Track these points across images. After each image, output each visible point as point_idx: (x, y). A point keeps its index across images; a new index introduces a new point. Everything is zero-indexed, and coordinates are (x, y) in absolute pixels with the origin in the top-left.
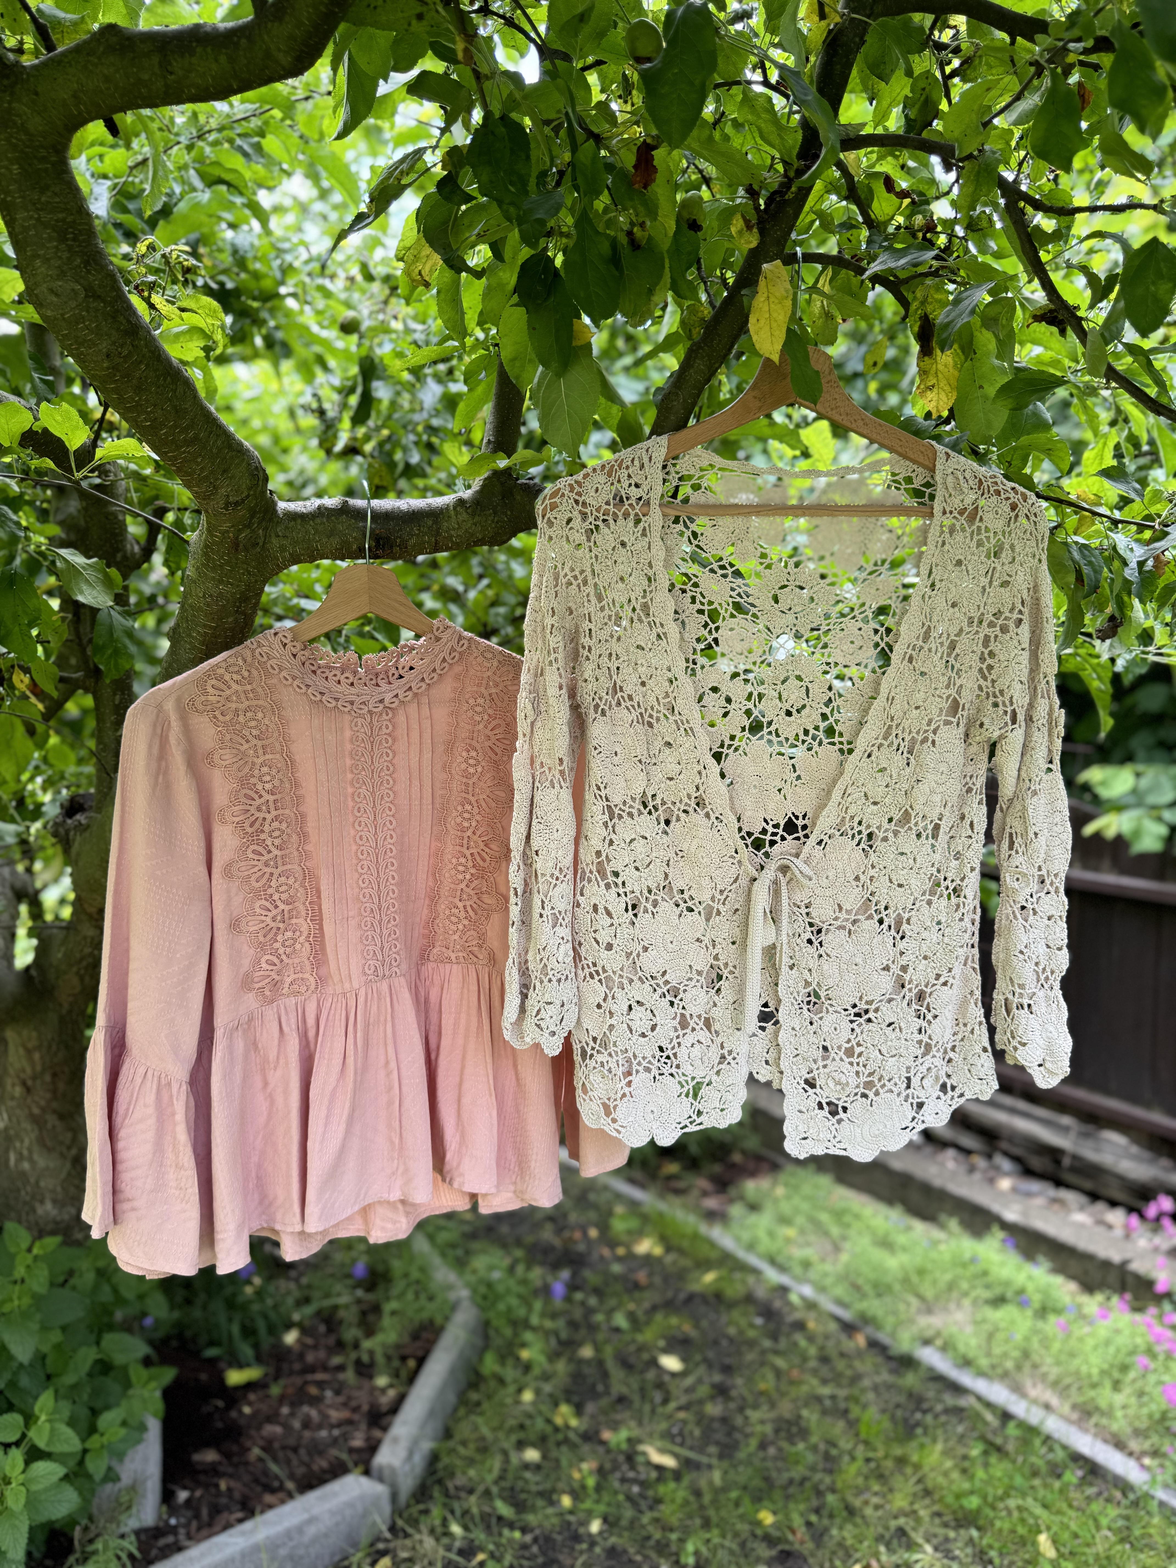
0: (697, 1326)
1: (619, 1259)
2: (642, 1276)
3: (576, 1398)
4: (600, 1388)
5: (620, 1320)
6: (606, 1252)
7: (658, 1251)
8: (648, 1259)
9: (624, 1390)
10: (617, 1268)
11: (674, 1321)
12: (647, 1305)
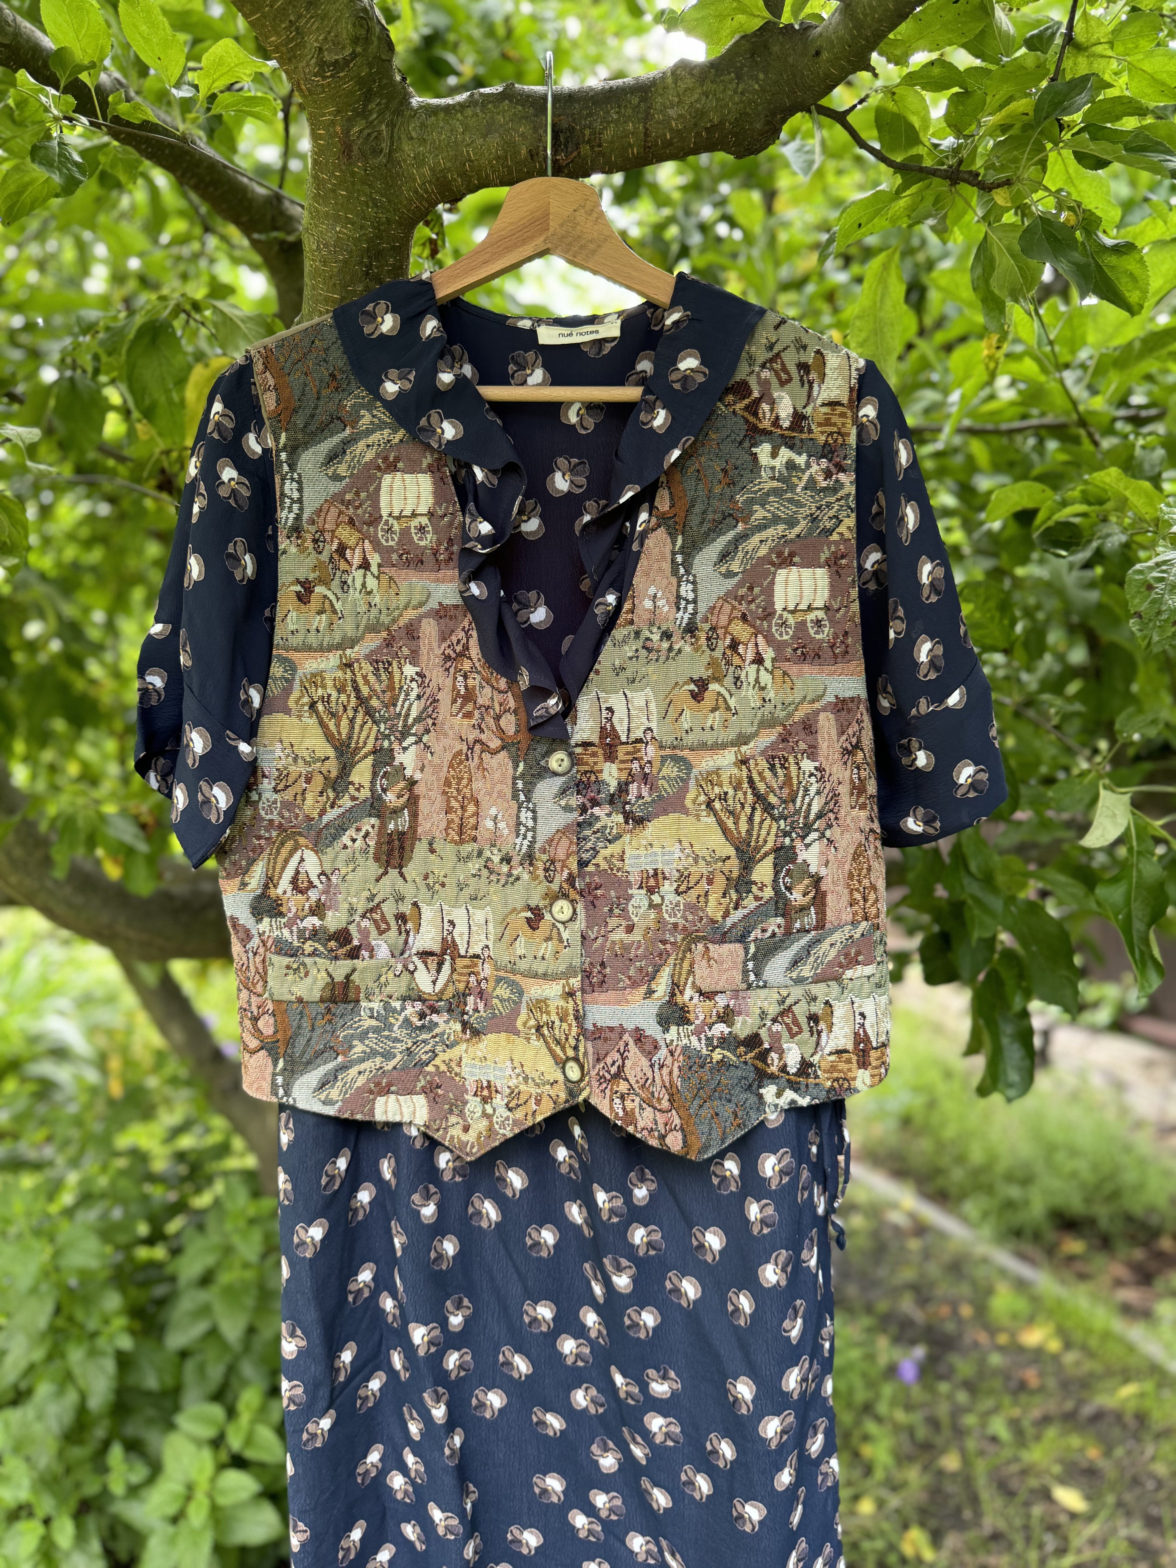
0: (1108, 1452)
1: (1001, 1349)
2: (1031, 1375)
3: (933, 1523)
4: (967, 1514)
5: (999, 1427)
6: (982, 1337)
7: (1054, 1345)
8: (1038, 1355)
9: (1001, 1525)
10: (995, 1359)
11: (1075, 1441)
12: (1036, 1413)
